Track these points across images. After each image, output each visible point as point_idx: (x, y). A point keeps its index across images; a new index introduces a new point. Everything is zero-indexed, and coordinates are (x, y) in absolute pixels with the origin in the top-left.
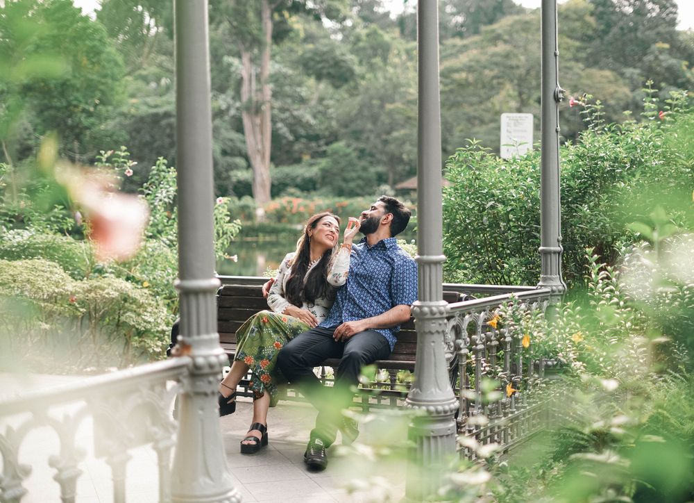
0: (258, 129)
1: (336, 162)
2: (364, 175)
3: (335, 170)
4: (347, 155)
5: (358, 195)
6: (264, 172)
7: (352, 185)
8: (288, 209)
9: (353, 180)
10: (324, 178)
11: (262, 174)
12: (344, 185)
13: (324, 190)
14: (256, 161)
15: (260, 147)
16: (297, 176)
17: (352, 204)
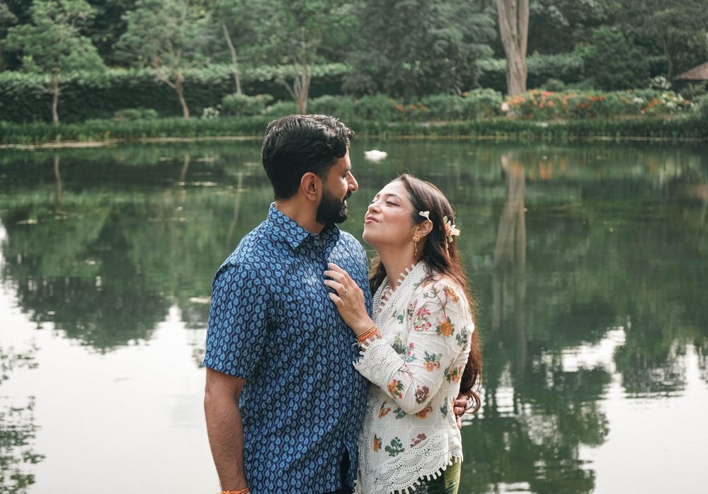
0: (513, 12)
1: (602, 50)
2: (635, 63)
3: (601, 59)
4: (614, 41)
5: (625, 88)
6: (519, 62)
7: (619, 76)
8: (535, 103)
9: (620, 70)
10: (587, 67)
11: (516, 64)
12: (610, 76)
13: (587, 82)
14: (511, 49)
15: (515, 32)
16: (563, 66)
17: (610, 98)
